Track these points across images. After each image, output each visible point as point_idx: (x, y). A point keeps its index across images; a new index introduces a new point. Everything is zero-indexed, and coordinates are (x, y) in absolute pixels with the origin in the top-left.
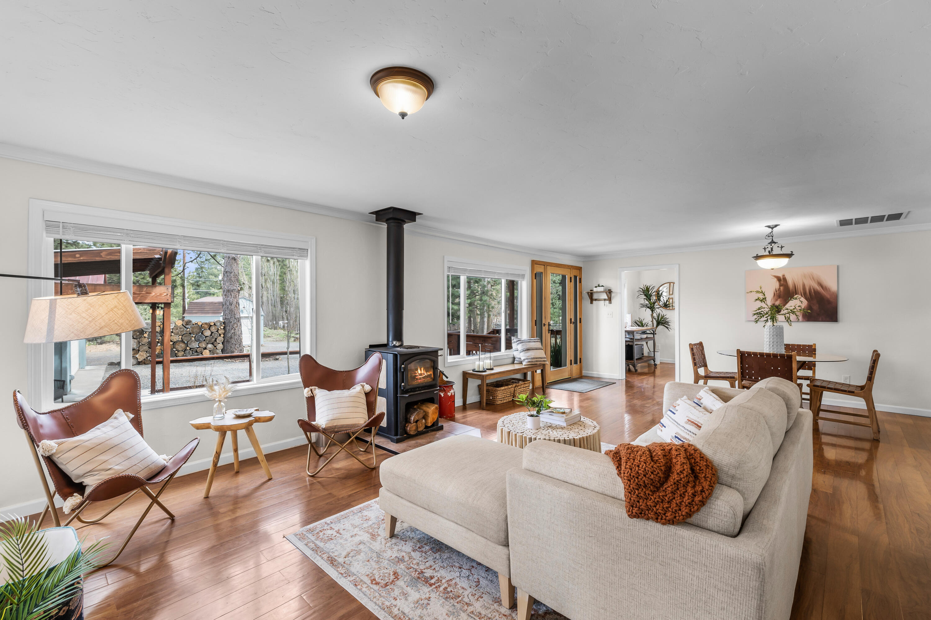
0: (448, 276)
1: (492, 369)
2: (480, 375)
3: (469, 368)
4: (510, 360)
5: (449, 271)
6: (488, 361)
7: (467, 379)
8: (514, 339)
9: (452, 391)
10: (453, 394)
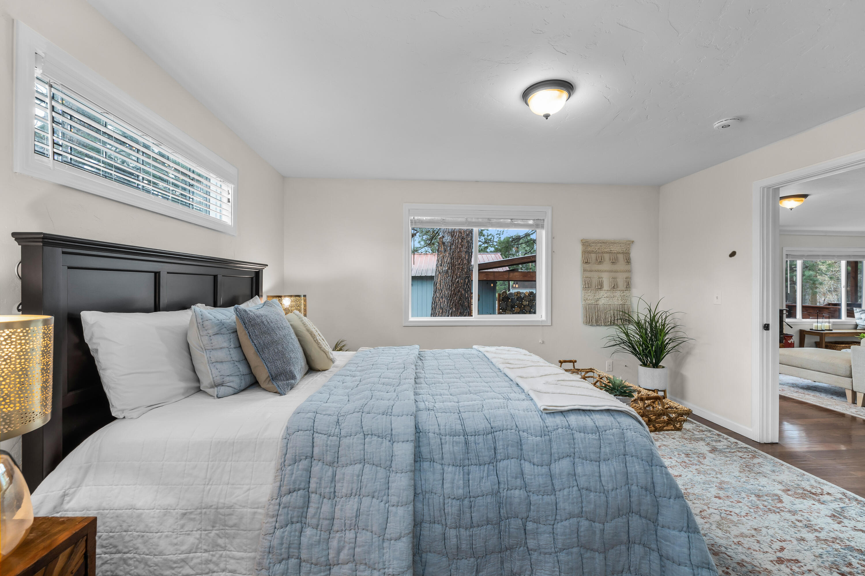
0: (787, 261)
1: (831, 330)
2: (819, 333)
3: (807, 328)
4: (853, 327)
5: (787, 258)
6: (827, 324)
7: (805, 335)
8: (856, 310)
9: (792, 340)
10: (793, 342)
